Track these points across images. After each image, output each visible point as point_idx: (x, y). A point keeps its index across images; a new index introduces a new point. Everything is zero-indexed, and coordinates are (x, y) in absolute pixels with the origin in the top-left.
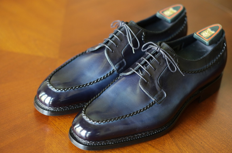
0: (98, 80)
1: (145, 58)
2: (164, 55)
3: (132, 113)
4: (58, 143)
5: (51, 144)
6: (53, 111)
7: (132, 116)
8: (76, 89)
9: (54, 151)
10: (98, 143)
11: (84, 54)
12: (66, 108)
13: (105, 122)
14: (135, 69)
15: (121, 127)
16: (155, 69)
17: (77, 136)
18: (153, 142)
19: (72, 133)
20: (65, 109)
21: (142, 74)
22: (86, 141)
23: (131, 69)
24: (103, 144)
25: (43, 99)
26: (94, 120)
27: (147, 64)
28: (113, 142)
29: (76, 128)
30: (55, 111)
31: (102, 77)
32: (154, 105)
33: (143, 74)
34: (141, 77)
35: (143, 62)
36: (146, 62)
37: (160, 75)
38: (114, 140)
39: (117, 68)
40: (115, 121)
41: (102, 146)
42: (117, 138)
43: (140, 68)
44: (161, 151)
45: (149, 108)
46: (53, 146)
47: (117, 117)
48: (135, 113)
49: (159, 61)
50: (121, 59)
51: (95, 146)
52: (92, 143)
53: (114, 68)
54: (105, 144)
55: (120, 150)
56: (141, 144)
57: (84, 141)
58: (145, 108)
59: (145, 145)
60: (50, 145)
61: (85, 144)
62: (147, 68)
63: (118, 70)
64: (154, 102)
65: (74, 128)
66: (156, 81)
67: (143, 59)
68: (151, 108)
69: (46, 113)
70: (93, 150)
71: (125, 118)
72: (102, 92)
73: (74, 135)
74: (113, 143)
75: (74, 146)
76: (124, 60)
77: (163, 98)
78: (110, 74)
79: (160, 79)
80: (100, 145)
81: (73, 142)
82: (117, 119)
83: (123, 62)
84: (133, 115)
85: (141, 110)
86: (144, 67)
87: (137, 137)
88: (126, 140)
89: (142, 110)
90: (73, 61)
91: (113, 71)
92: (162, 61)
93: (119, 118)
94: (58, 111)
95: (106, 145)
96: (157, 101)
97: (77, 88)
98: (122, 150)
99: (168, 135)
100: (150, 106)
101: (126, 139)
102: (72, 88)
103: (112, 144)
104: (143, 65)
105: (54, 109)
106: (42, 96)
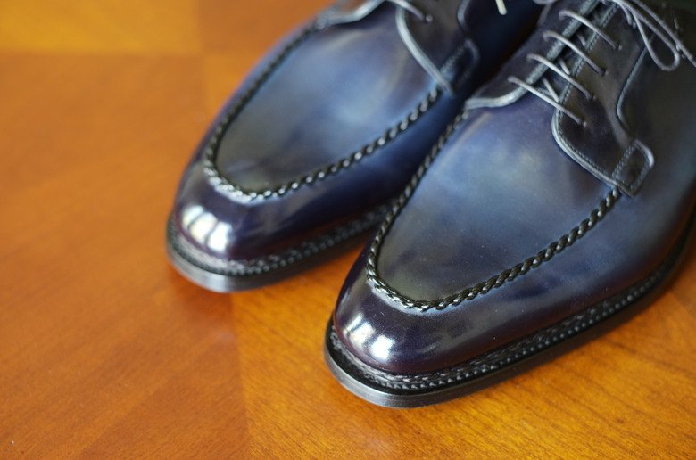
0: (388, 133)
1: (560, 32)
2: (630, 14)
3: (549, 250)
4: (292, 393)
5: (267, 403)
6: (246, 275)
7: (549, 258)
8: (318, 183)
9: (286, 426)
10: (444, 375)
11: (311, 35)
12: (290, 255)
13: (460, 301)
14: (530, 80)
15: (519, 308)
16: (604, 70)
17: (359, 363)
18: (626, 334)
19: (339, 352)
20: (286, 258)
21: (558, 94)
22: (400, 377)
23: (512, 79)
24: (458, 378)
25: (199, 232)
26: (417, 298)
27: (571, 54)
28: (493, 362)
29: (348, 334)
30: (254, 273)
31: (403, 118)
32: (616, 206)
33: (562, 98)
34: (559, 108)
35: (555, 51)
36: (566, 49)
37: (622, 90)
38: (496, 356)
39: (450, 76)
40: (494, 289)
41: (458, 386)
42: (505, 346)
43: (549, 75)
44: (664, 363)
45: (602, 218)
46: (277, 407)
47: (499, 273)
48: (558, 247)
49: (613, 38)
50: (458, 41)
51: (433, 389)
52: (420, 379)
53: (438, 78)
54: (467, 375)
55: (517, 384)
56: (585, 348)
57: (387, 379)
58: (588, 221)
59: (600, 348)
60: (263, 405)
61: (396, 386)
62: (574, 70)
63: (454, 84)
64: (618, 189)
65: (345, 332)
66: (610, 115)
67: (555, 40)
68: (608, 216)
69: (217, 283)
70: (427, 405)
71: (528, 273)
72: (419, 180)
73: (349, 358)
74: (492, 367)
75: (350, 398)
76: (469, 43)
77: (644, 172)
78: (431, 104)
79: (623, 104)
80: (449, 381)
81: (347, 384)
82: (502, 282)
83: (468, 53)
84: (551, 255)
85: (576, 231)
86: (560, 67)
87: (571, 326)
88: (536, 347)
89: (580, 232)
90: (278, 72)
91: (439, 92)
92: (624, 35)
93: (506, 275)
94: (263, 272)
95: (470, 379)
96: (625, 186)
97: (322, 179)
98: (526, 384)
99: (670, 298)
100: (606, 210)
101: (535, 344)
102: (304, 180)
103: (489, 371)
104: (555, 62)
105: (250, 266)
106: (193, 223)
